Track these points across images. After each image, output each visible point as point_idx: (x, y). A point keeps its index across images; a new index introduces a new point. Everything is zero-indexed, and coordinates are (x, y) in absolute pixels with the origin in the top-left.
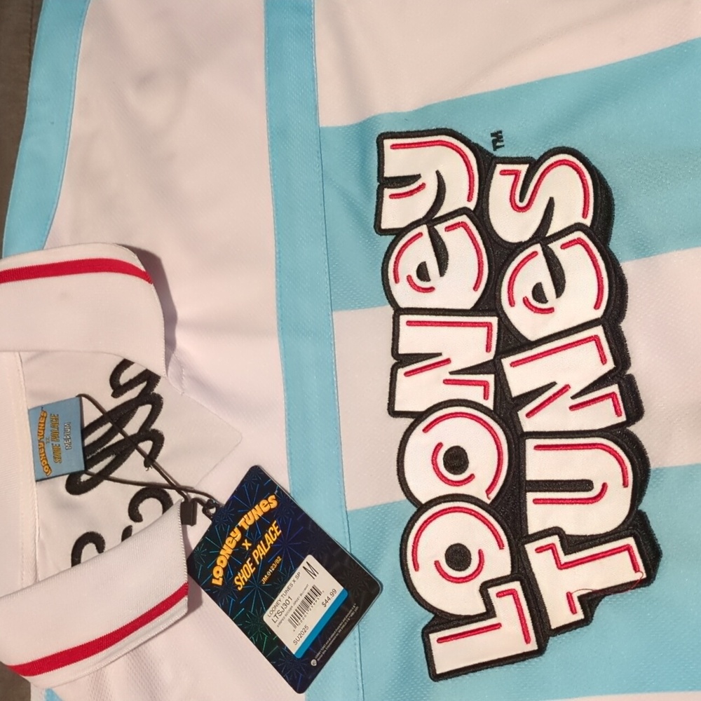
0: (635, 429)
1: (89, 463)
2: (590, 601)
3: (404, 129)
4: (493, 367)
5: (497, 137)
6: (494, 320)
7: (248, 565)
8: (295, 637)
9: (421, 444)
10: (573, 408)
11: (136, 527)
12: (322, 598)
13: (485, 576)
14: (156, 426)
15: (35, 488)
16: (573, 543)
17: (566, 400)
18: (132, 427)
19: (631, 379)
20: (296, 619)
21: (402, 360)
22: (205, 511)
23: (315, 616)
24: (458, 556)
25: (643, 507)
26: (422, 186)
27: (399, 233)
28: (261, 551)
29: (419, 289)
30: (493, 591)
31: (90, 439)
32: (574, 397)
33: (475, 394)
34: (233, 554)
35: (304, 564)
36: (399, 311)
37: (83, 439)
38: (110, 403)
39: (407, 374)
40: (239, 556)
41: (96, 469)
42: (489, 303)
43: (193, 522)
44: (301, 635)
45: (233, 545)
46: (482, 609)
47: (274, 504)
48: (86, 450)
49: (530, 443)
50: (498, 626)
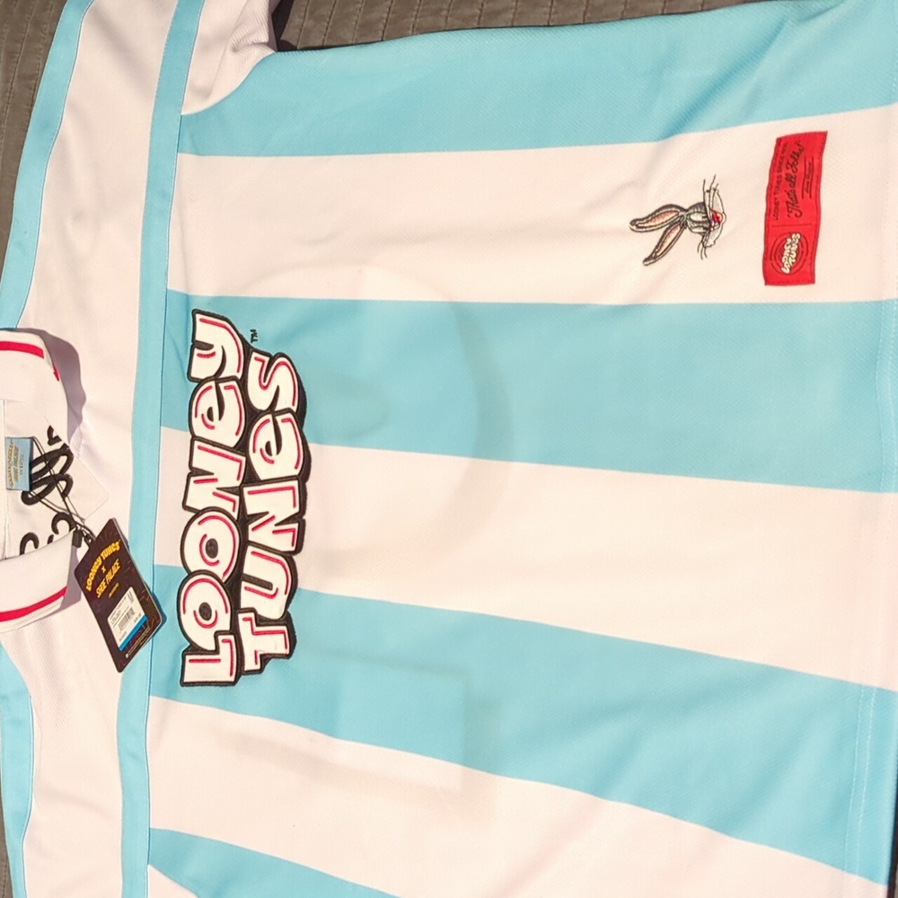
0: (295, 558)
1: (32, 487)
2: (265, 659)
3: (206, 310)
4: (238, 491)
5: (254, 333)
6: (244, 459)
7: (103, 583)
8: (120, 637)
9: (196, 531)
10: (275, 532)
11: (56, 537)
12: (134, 617)
13: (217, 627)
14: (69, 472)
15: (6, 493)
16: (261, 621)
17: (271, 526)
18: (57, 469)
19: (304, 522)
20: (122, 626)
21: (194, 472)
22: (85, 540)
23: (130, 627)
24: (205, 610)
25: (289, 610)
26: (213, 354)
27: (201, 382)
28: (109, 577)
29: (207, 425)
30: (221, 638)
31: (35, 470)
32: (277, 525)
33: (228, 506)
34: (97, 573)
35: (128, 592)
36: (194, 438)
37: (31, 468)
38: (48, 449)
39: (196, 482)
40: (100, 576)
41: (38, 491)
42: (242, 447)
43: (79, 546)
44: (123, 636)
45: (97, 567)
46: (213, 648)
47: (118, 548)
48: (31, 477)
49: (250, 549)
50: (218, 660)
